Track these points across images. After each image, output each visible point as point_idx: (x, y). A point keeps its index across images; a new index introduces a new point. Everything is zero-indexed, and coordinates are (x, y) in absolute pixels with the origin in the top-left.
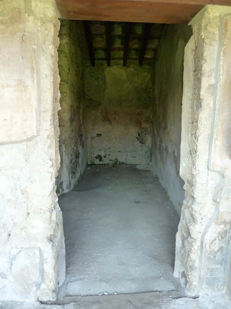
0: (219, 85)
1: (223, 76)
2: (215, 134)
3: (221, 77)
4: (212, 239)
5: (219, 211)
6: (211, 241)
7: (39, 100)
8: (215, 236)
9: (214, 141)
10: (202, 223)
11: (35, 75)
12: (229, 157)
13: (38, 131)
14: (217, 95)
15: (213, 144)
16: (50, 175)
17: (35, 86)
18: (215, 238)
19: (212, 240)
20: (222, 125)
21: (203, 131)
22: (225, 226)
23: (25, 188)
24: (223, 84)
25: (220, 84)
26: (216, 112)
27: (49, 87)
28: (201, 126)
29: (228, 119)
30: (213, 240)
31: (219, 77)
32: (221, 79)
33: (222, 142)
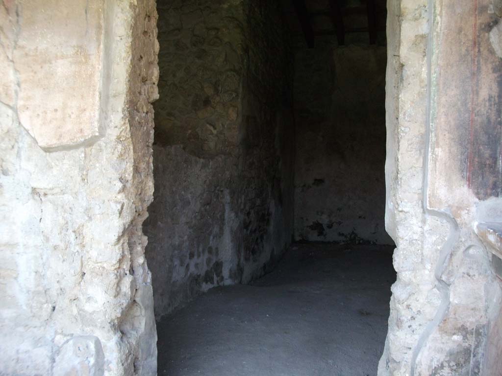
0: (435, 34)
1: (441, 17)
2: (433, 134)
3: (438, 18)
4: (435, 364)
5: (450, 303)
6: (431, 370)
7: (107, 77)
8: (442, 360)
9: (431, 149)
10: (414, 327)
11: (102, 37)
12: (467, 183)
13: (102, 129)
14: (433, 54)
15: (430, 154)
16: (119, 207)
17: (102, 54)
18: (442, 364)
19: (433, 368)
20: (446, 115)
21: (409, 129)
22: (465, 337)
23: (79, 228)
24: (442, 32)
25: (437, 32)
26: (433, 88)
27: (124, 55)
28: (404, 118)
29: (459, 103)
30: (435, 368)
31: (434, 20)
32: (438, 23)
33: (450, 150)
